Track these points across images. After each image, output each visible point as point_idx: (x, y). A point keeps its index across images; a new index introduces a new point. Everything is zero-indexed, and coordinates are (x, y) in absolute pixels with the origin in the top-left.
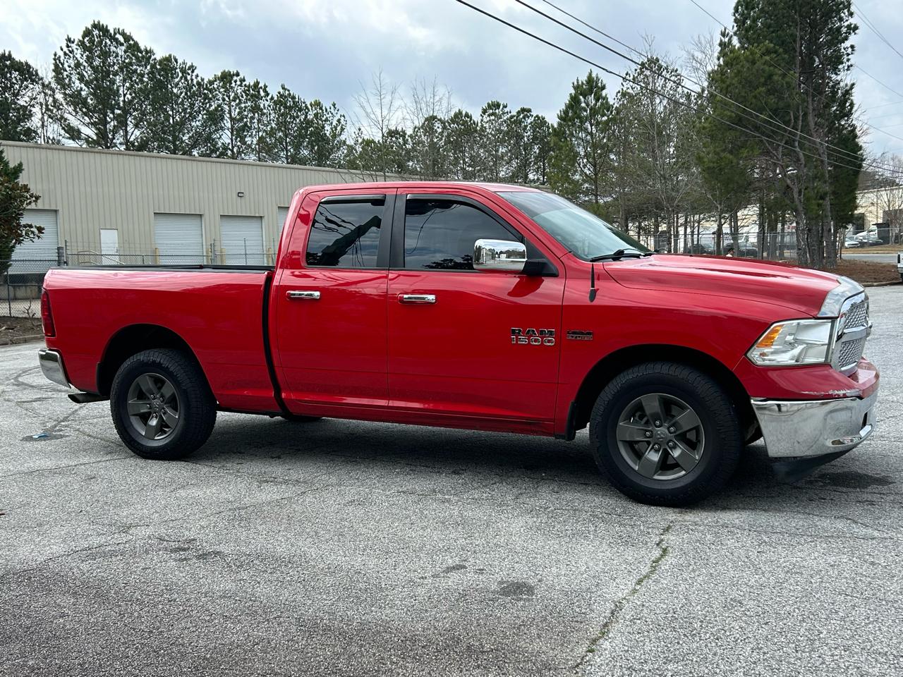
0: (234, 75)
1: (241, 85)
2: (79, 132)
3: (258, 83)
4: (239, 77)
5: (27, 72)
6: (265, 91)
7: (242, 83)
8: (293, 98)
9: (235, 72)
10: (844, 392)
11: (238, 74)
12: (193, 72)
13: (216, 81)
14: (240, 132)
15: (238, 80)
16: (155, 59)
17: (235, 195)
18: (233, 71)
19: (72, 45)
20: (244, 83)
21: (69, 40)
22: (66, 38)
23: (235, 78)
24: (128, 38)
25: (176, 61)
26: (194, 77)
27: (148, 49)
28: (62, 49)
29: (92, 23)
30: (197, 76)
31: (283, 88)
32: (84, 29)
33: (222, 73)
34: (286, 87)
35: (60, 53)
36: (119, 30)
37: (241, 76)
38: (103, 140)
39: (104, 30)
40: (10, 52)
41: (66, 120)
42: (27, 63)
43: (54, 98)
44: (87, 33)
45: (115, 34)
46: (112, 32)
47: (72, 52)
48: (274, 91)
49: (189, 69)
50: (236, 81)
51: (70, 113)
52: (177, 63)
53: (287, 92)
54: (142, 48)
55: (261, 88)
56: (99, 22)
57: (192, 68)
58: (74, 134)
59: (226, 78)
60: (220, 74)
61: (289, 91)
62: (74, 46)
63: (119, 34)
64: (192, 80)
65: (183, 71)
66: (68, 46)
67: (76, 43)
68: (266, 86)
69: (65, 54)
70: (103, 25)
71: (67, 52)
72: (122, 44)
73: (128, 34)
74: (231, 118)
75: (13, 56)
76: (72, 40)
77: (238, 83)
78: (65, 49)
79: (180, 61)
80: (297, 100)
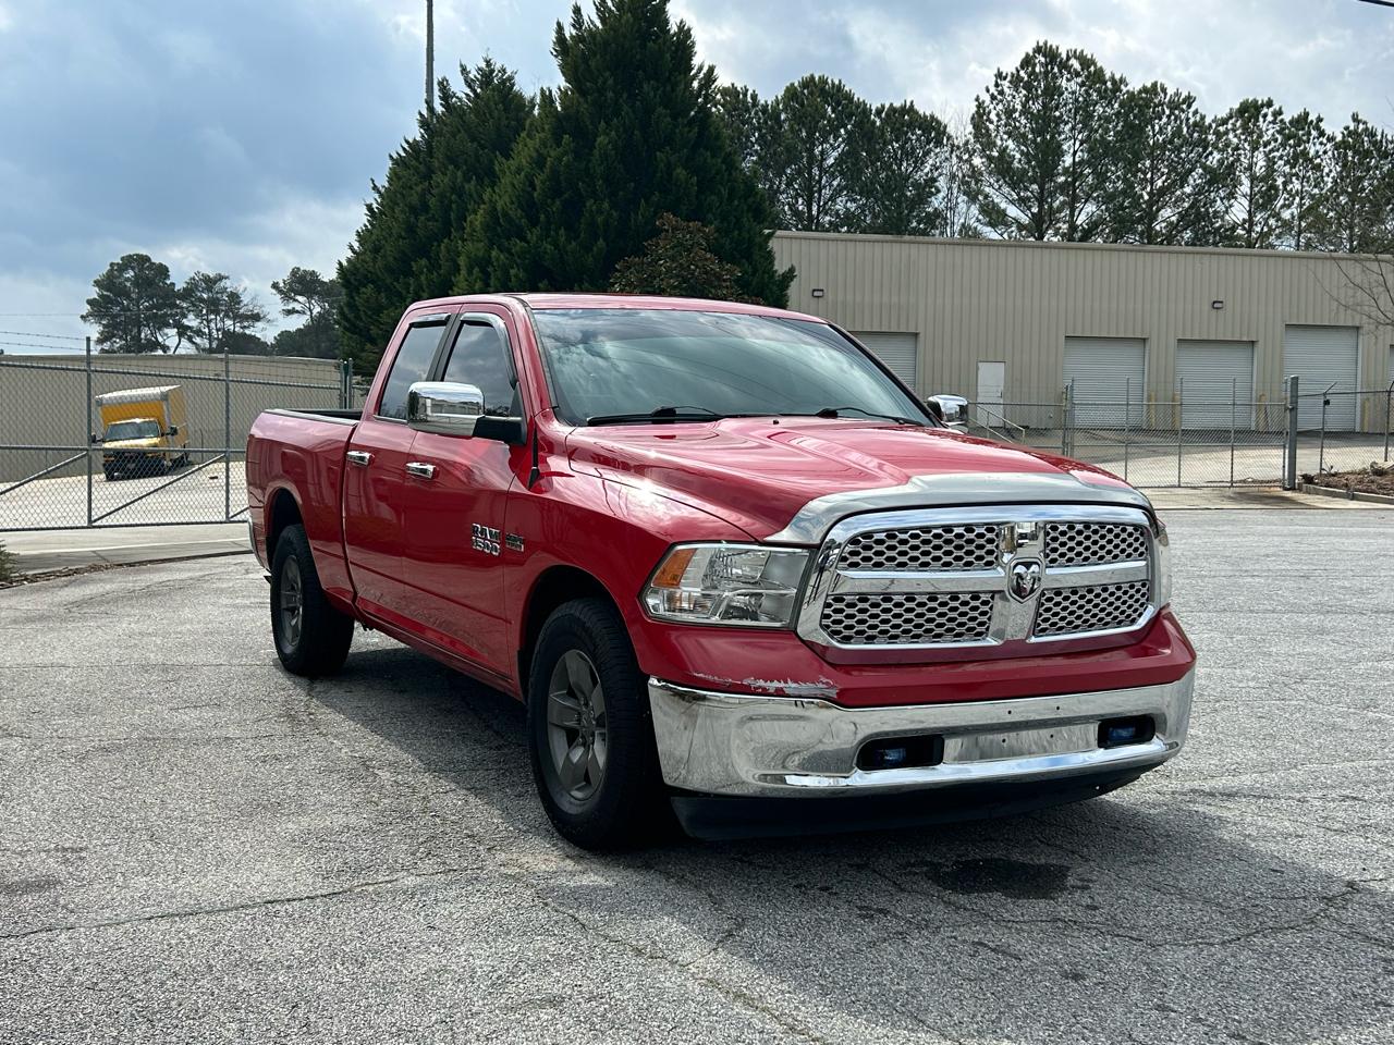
0: (1262, 106)
1: (1274, 122)
2: (1003, 213)
3: (1307, 114)
4: (1271, 109)
5: (933, 130)
6: (1317, 128)
7: (1276, 119)
8: (1372, 134)
9: (1266, 99)
10: (782, 685)
11: (1270, 104)
12: (1189, 106)
13: (1231, 117)
14: (1264, 199)
15: (1270, 114)
16: (1128, 92)
17: (1206, 307)
18: (1262, 98)
19: (1003, 82)
20: (1279, 118)
21: (999, 75)
22: (996, 72)
23: (1265, 110)
24: (1086, 62)
25: (1164, 90)
26: (1190, 115)
27: (1117, 77)
28: (988, 91)
29: (1035, 45)
30: (1196, 112)
31: (1355, 119)
32: (1023, 56)
33: (1241, 104)
34: (1360, 118)
35: (986, 98)
36: (1075, 52)
37: (1276, 106)
38: (1038, 226)
39: (1050, 54)
40: (912, 102)
41: (986, 196)
42: (932, 117)
43: (971, 165)
44: (1027, 62)
45: (1068, 58)
46: (1064, 56)
47: (1002, 93)
48: (1335, 127)
49: (1184, 102)
50: (1265, 116)
51: (991, 185)
52: (1166, 94)
53: (1361, 127)
54: (1108, 76)
55: (1312, 121)
56: (1046, 43)
57: (1189, 100)
58: (995, 216)
59: (1249, 112)
60: (1238, 106)
61: (1365, 123)
62: (1006, 84)
63: (1076, 58)
64: (1188, 119)
65: (1175, 105)
66: (997, 85)
67: (1009, 78)
68: (1320, 120)
69: (993, 97)
70: (1051, 46)
71: (996, 93)
72: (1078, 75)
73: (1089, 57)
74: (1253, 179)
75: (916, 107)
76: (1004, 74)
77: (1270, 118)
78: (993, 90)
79: (1170, 92)
80: (1379, 138)
